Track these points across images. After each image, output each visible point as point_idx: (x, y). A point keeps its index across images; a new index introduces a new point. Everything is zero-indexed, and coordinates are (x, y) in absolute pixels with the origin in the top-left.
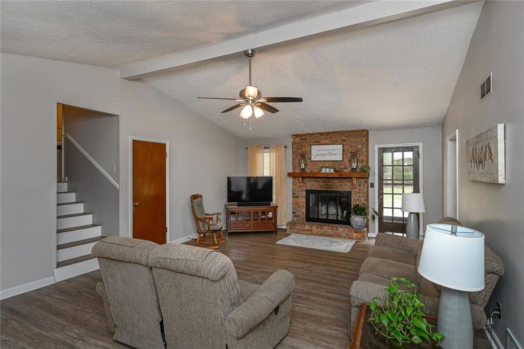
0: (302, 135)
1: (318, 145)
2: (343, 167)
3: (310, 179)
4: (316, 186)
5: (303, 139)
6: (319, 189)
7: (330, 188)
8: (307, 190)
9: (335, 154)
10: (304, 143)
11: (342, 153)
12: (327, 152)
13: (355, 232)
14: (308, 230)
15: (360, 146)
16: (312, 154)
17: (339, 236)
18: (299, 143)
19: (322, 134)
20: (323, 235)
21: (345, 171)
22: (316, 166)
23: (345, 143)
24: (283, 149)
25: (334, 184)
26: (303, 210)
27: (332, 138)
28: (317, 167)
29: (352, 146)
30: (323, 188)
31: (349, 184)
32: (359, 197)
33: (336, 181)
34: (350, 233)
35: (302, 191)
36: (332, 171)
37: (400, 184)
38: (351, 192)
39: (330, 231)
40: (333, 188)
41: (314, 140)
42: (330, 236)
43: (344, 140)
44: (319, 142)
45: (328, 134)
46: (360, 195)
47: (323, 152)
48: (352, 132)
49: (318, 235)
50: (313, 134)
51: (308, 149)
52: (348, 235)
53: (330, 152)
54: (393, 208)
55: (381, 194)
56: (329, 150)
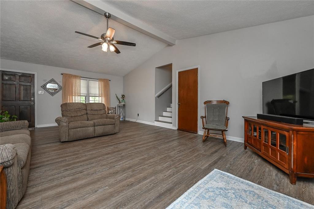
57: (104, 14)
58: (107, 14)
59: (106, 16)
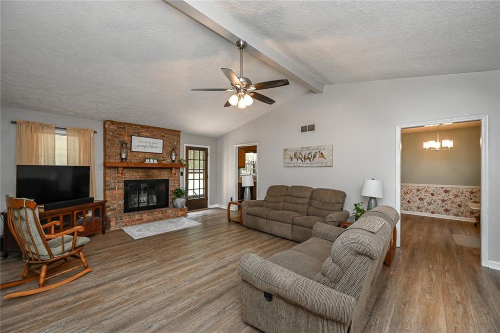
0: (120, 123)
1: (137, 136)
2: (162, 159)
3: (130, 170)
4: (136, 176)
5: (121, 128)
6: (140, 179)
7: (150, 177)
8: (125, 181)
9: (156, 148)
10: (122, 132)
11: (162, 147)
12: (148, 145)
13: (181, 211)
14: (138, 220)
15: (175, 143)
16: (132, 144)
17: (168, 217)
18: (116, 131)
19: (142, 127)
20: (155, 220)
21: (164, 162)
22: (135, 156)
23: (164, 139)
24: (92, 134)
25: (154, 174)
26: (120, 202)
27: (152, 132)
28: (138, 158)
29: (169, 142)
30: (143, 177)
31: (167, 173)
32: (174, 183)
33: (156, 171)
34: (177, 213)
35: (118, 182)
36: (155, 161)
37: (198, 173)
38: (168, 180)
39: (160, 215)
40: (153, 177)
41: (134, 131)
42: (161, 219)
43: (163, 136)
44: (139, 134)
45: (149, 127)
46: (175, 182)
47: (145, 144)
48: (170, 130)
49: (149, 221)
50: (133, 125)
51: (126, 139)
52: (175, 214)
53: (152, 144)
54: (194, 189)
55: (187, 180)
56: (150, 143)
57: (235, 43)
58: (241, 43)
59: (239, 45)
